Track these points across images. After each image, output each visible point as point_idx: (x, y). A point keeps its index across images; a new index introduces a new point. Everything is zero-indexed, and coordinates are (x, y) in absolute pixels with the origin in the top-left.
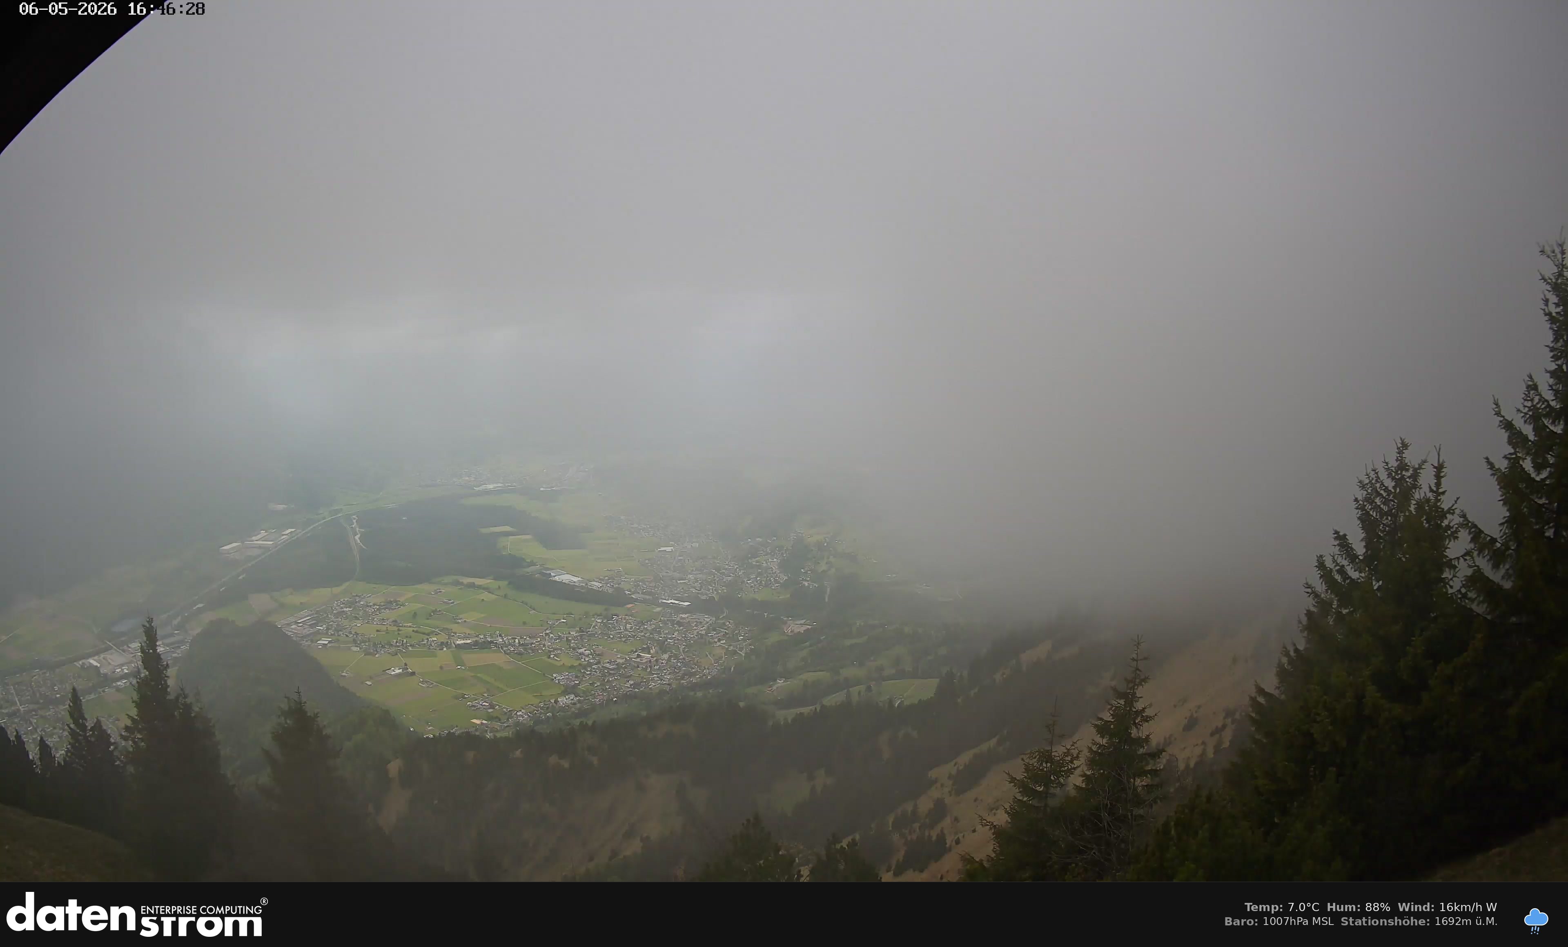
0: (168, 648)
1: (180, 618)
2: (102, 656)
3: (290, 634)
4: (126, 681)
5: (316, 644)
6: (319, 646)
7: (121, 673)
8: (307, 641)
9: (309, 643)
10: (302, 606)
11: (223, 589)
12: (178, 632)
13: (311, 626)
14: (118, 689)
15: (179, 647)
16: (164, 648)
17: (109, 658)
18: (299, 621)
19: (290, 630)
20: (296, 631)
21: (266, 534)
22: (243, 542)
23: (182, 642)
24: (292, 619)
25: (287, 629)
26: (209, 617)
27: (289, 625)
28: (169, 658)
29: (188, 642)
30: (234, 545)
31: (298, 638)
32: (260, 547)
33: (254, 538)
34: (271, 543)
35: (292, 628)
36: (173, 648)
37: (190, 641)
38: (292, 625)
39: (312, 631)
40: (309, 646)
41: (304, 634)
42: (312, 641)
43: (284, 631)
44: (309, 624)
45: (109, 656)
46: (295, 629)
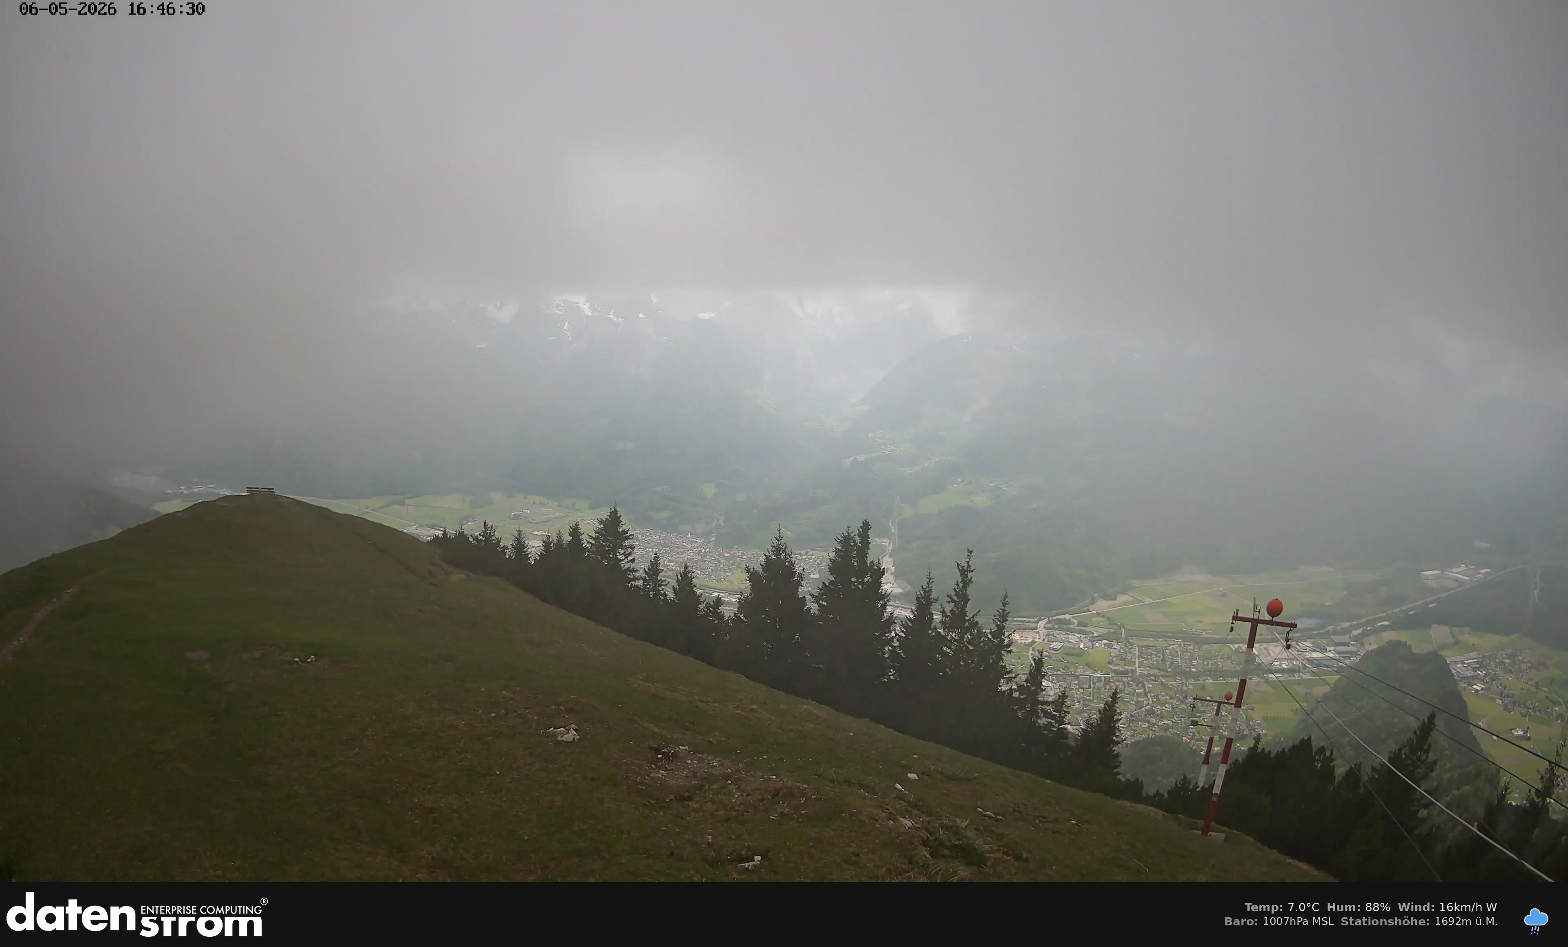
0: (1337, 656)
1: (1361, 629)
2: (1265, 645)
3: (1454, 671)
4: (1280, 675)
5: (1471, 688)
6: (1473, 690)
7: (1278, 666)
8: (1465, 683)
9: (1465, 685)
10: (1472, 648)
11: (1412, 612)
12: (1354, 643)
13: (1475, 669)
14: (1267, 681)
15: (1349, 658)
16: (1334, 654)
17: (1271, 650)
18: (1466, 662)
19: (1456, 668)
20: (1460, 671)
21: (1466, 568)
22: (1442, 572)
23: (1354, 653)
24: (1460, 658)
25: (1453, 667)
26: (1389, 636)
27: (1456, 663)
28: (1334, 665)
29: (1360, 655)
30: (1435, 572)
31: (1459, 678)
32: (1456, 580)
33: (1455, 570)
34: (1467, 578)
35: (1458, 668)
36: (1342, 657)
37: (1362, 654)
38: (1458, 664)
39: (1473, 674)
40: (1465, 688)
41: (1465, 676)
42: (1469, 684)
43: (1450, 668)
44: (1472, 666)
45: (1271, 647)
46: (1460, 668)
